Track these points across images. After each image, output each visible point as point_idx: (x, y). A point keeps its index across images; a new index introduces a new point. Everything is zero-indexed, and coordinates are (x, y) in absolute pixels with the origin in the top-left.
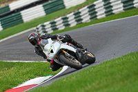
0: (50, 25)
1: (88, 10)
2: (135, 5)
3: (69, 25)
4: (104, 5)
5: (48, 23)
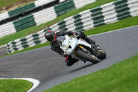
0: (21, 42)
1: (58, 26)
2: (105, 22)
3: (40, 42)
4: (75, 22)
5: (19, 40)
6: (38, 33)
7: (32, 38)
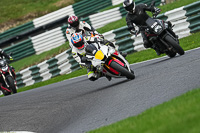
6: (39, 65)
7: (30, 72)
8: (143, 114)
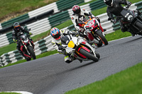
0: (14, 54)
5: (12, 52)
8: (106, 80)
